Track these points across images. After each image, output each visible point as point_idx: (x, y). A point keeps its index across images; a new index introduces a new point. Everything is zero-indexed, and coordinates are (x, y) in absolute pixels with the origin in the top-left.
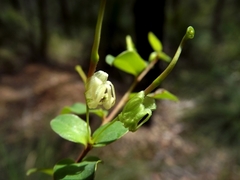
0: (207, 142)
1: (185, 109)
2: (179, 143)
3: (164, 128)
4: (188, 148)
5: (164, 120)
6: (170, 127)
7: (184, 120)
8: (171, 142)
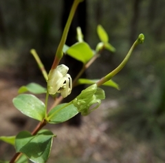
0: (129, 137)
1: (110, 109)
2: (104, 139)
3: (91, 126)
4: (113, 144)
5: (91, 119)
6: (97, 125)
7: (109, 119)
8: (98, 139)
